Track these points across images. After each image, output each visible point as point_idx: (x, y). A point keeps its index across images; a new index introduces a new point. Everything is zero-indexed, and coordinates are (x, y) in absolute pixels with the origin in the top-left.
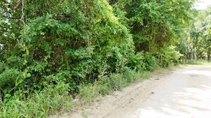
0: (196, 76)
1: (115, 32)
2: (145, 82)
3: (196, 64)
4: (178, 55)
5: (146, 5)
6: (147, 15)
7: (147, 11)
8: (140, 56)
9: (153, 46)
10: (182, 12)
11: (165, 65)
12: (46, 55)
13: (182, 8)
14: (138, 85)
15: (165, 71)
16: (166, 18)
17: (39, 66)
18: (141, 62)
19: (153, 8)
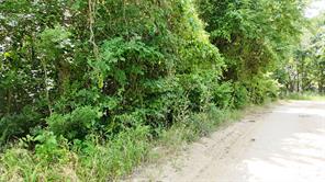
0: (308, 116)
1: (204, 56)
2: (237, 125)
3: (303, 99)
4: (276, 85)
5: (235, 13)
6: (237, 28)
7: (236, 21)
8: (227, 87)
9: (243, 73)
10: (287, 23)
11: (259, 100)
12: (120, 87)
13: (287, 17)
14: (229, 129)
15: (259, 109)
16: (263, 32)
17: (112, 103)
18: (229, 96)
19: (245, 17)
